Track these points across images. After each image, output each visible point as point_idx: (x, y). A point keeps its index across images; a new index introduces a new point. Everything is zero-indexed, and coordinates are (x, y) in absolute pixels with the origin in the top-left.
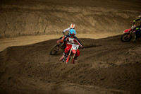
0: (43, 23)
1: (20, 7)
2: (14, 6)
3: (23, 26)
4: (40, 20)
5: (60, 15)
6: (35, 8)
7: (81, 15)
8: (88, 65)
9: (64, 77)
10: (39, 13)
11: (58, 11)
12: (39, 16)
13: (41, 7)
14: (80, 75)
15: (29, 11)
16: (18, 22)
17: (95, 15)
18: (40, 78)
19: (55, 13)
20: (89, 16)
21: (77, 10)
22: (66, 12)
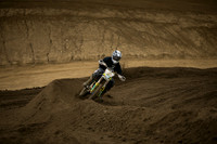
0: (111, 41)
1: (75, 13)
2: (64, 11)
3: (78, 44)
4: (108, 35)
5: (140, 28)
6: (98, 15)
7: (177, 27)
8: (190, 113)
9: (149, 133)
10: (105, 23)
11: (137, 20)
12: (106, 28)
13: (110, 13)
14: (176, 131)
15: (89, 19)
16: (70, 38)
17: (201, 28)
18: (109, 133)
19: (133, 24)
20: (190, 29)
21: (170, 18)
22: (151, 22)
